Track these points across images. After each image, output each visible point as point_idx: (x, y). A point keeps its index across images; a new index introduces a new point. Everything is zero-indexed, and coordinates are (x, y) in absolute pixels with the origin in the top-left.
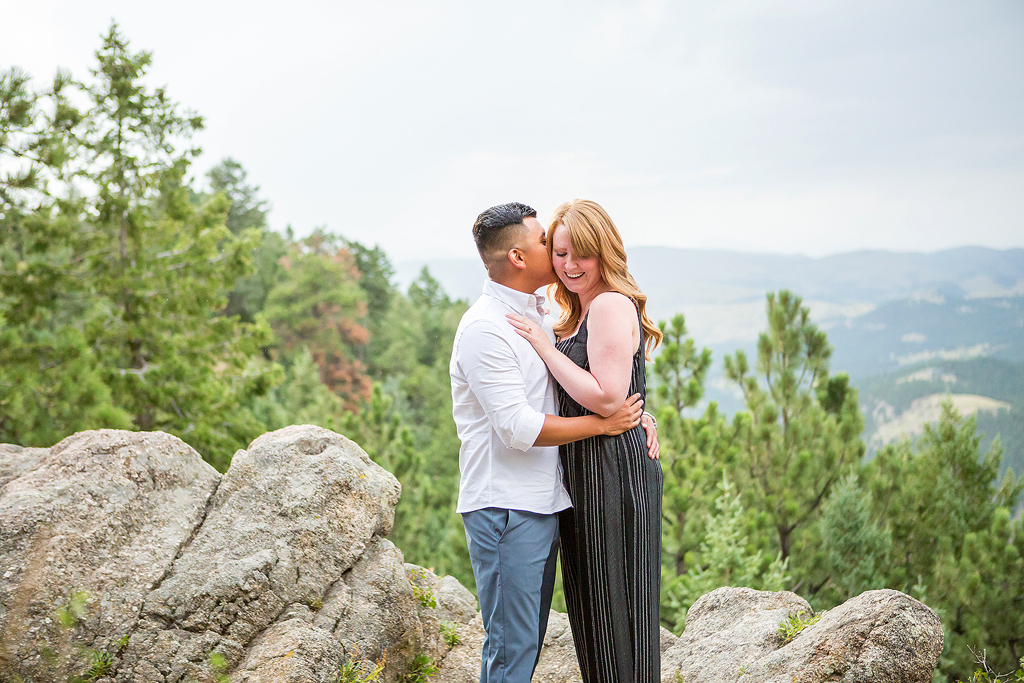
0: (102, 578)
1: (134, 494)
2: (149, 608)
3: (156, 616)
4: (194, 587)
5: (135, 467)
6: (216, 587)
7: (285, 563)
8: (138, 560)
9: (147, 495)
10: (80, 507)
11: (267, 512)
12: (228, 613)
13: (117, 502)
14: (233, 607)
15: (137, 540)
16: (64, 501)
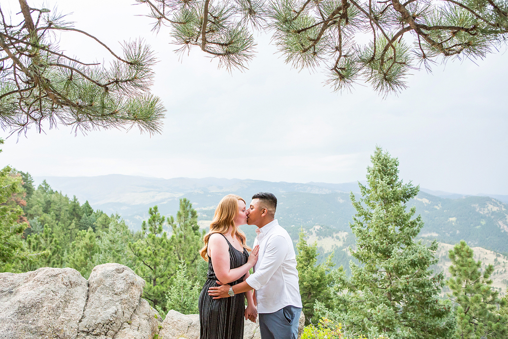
0: (63, 320)
1: (66, 290)
2: (81, 329)
3: (83, 332)
4: (94, 321)
5: (65, 281)
6: (102, 320)
7: (120, 310)
8: (72, 313)
9: (70, 290)
10: (49, 296)
11: (110, 293)
12: (106, 328)
13: (61, 293)
14: (108, 326)
15: (69, 305)
16: (44, 294)
